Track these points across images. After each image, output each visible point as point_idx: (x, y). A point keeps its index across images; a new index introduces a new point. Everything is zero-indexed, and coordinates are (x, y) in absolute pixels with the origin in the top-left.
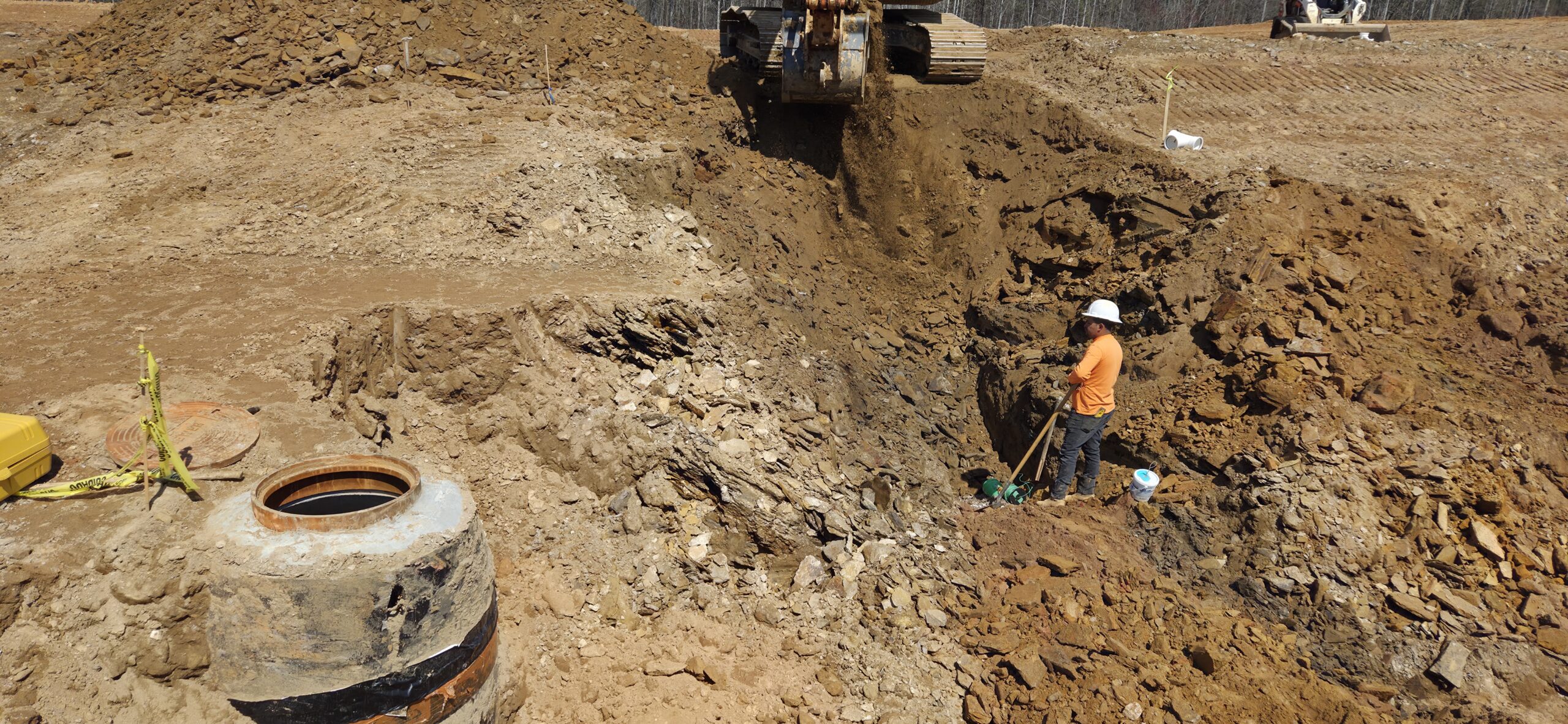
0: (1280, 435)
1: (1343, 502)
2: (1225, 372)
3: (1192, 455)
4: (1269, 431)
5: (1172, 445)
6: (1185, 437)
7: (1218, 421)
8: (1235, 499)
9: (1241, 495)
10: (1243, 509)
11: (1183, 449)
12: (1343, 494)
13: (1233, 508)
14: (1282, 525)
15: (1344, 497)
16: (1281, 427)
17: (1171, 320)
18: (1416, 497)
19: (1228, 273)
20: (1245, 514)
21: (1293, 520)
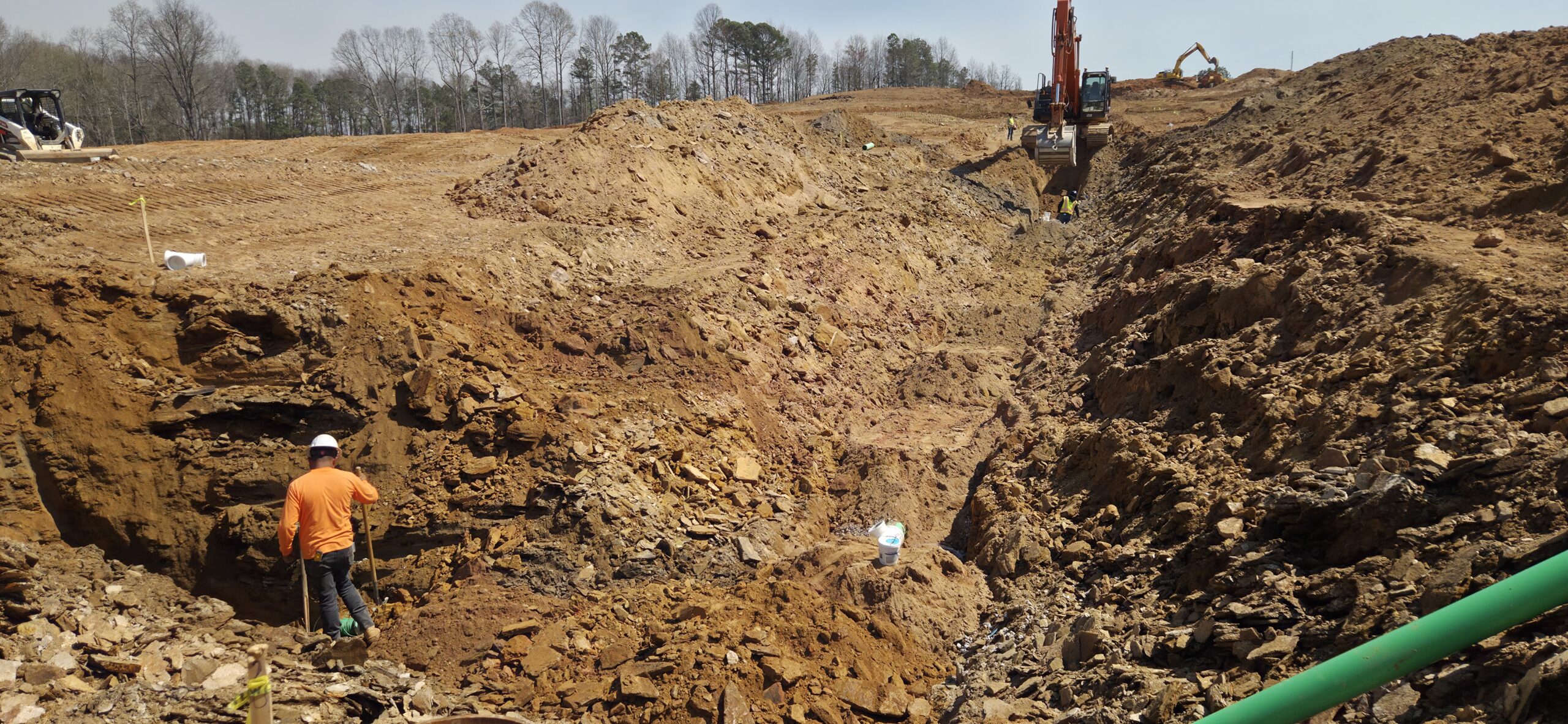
0: (555, 459)
1: (627, 485)
2: (458, 435)
3: (493, 508)
4: (543, 461)
5: (466, 510)
6: (475, 497)
7: (492, 473)
8: (563, 519)
9: (566, 513)
10: (574, 524)
11: (478, 507)
12: (625, 480)
13: (565, 526)
14: (607, 519)
15: (627, 481)
16: (553, 453)
17: (363, 413)
18: (654, 464)
19: (395, 357)
20: (578, 526)
21: (615, 512)
